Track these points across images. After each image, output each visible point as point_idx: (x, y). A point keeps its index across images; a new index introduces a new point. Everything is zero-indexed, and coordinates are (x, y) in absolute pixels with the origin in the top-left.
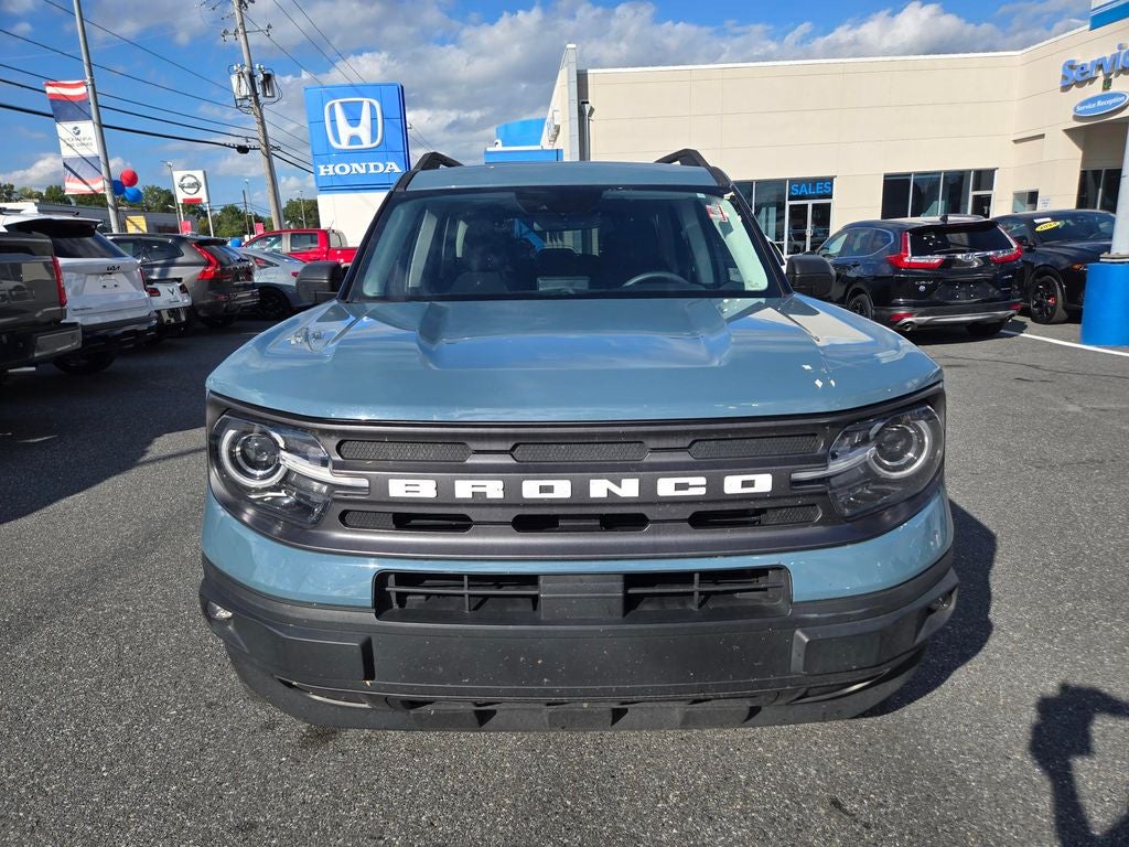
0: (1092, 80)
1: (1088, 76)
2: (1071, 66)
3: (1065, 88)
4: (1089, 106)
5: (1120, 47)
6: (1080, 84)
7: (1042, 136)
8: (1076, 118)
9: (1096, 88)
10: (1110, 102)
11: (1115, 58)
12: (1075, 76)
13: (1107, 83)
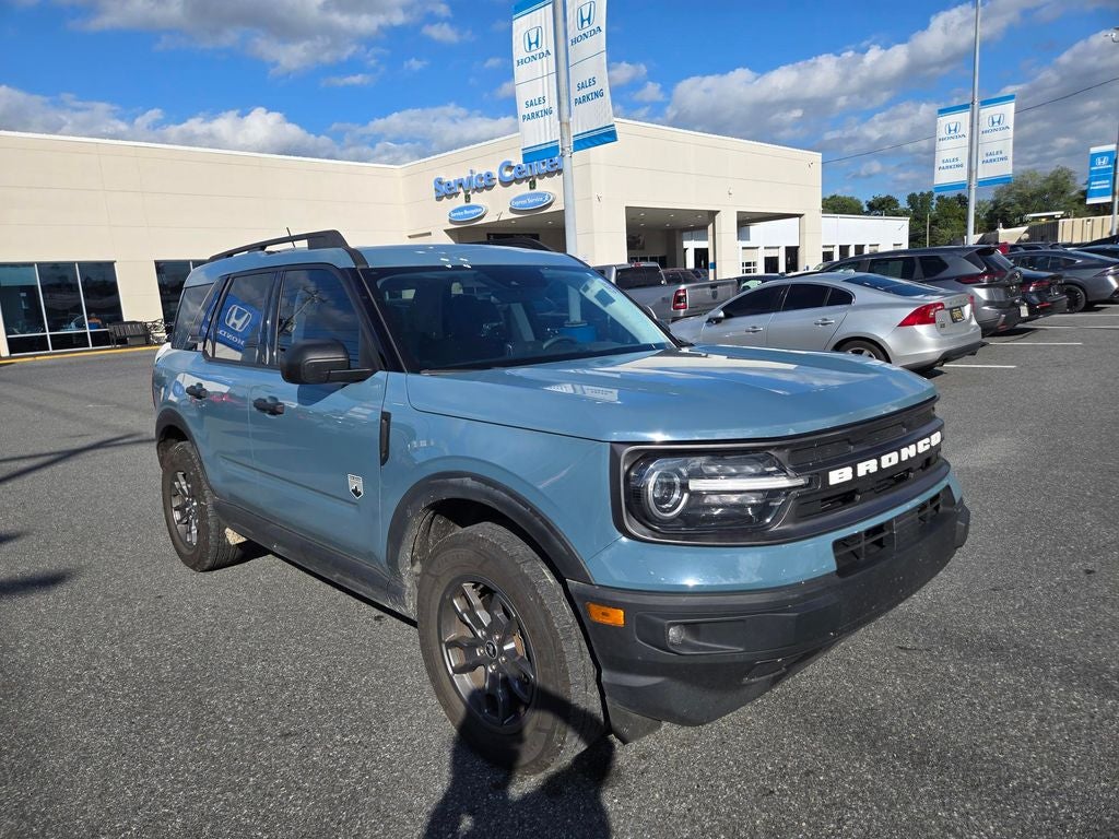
0: (457, 194)
1: (453, 191)
2: (439, 182)
3: (439, 199)
4: (459, 214)
5: (472, 172)
6: (449, 196)
7: (430, 234)
8: (451, 222)
9: (460, 201)
10: (473, 212)
11: (470, 180)
12: (444, 191)
13: (468, 198)
